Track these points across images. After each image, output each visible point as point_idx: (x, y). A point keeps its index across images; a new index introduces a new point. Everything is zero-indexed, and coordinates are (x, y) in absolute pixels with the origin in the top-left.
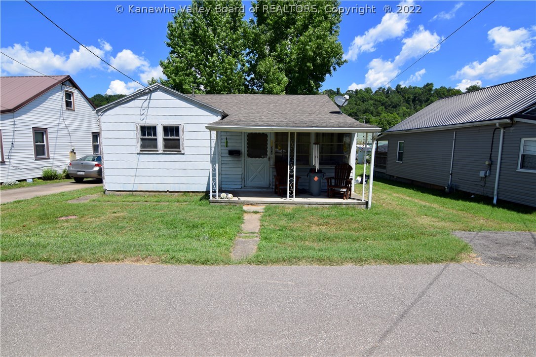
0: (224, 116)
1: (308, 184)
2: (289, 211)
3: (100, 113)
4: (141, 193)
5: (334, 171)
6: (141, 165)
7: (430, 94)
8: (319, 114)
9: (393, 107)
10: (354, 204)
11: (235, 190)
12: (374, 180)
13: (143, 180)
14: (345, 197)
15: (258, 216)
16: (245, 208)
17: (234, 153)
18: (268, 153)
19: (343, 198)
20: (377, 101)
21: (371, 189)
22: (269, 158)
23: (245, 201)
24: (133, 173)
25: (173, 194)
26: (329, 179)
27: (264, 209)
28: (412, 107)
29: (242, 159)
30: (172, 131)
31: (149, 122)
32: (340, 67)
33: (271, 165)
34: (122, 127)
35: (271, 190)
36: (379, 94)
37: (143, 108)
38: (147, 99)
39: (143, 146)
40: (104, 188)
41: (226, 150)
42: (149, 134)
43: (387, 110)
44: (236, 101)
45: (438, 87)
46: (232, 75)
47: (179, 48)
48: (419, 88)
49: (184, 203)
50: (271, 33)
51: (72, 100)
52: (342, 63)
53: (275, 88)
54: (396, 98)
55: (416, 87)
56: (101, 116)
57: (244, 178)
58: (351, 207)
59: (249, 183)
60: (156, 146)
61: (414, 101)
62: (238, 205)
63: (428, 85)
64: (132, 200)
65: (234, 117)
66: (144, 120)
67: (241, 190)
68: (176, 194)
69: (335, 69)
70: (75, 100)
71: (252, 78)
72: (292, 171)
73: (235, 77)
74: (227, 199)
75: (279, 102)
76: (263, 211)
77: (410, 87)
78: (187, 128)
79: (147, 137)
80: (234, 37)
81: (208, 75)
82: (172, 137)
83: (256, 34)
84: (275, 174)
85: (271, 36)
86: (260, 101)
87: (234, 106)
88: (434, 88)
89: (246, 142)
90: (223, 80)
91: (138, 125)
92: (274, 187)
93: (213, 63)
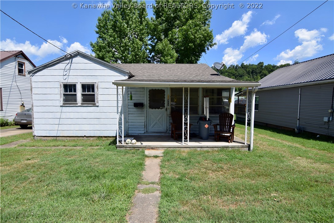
0: (131, 76)
1: (198, 130)
2: (184, 154)
3: (31, 74)
4: (63, 138)
5: (218, 118)
6: (64, 116)
7: (262, 68)
8: (203, 75)
9: (240, 77)
10: (238, 147)
11: (139, 134)
12: (255, 127)
13: (65, 127)
14: (230, 141)
15: (158, 160)
16: (147, 152)
17: (139, 105)
18: (166, 105)
19: (228, 142)
20: (230, 73)
21: (252, 134)
22: (166, 109)
23: (146, 146)
24: (57, 121)
25: (89, 138)
26: (215, 126)
27: (164, 153)
28: (252, 76)
29: (145, 110)
30: (89, 88)
31: (70, 80)
32: (211, 48)
33: (168, 114)
34: (48, 85)
35: (168, 134)
36: (231, 69)
37: (66, 70)
38: (69, 63)
39: (65, 100)
40: (34, 134)
41: (132, 103)
42: (71, 91)
43: (236, 78)
44: (141, 68)
45: (267, 65)
46: (138, 52)
47: (103, 35)
48: (255, 65)
49: (96, 147)
50: (165, 25)
51: (23, 68)
52: (213, 45)
53: (169, 60)
54: (241, 71)
55: (253, 65)
56: (32, 76)
57: (146, 125)
58: (236, 149)
59: (151, 129)
60: (76, 100)
61: (252, 73)
62: (141, 150)
63: (260, 63)
64: (53, 144)
65: (139, 77)
66: (67, 80)
67: (144, 134)
68: (92, 139)
69: (208, 49)
70: (26, 69)
71: (153, 56)
72: (186, 120)
73: (141, 53)
74: (131, 144)
75: (173, 68)
76: (162, 155)
77: (250, 65)
78: (101, 85)
79: (68, 93)
80: (141, 27)
81: (122, 52)
82: (89, 93)
83: (155, 25)
84: (171, 121)
85: (165, 26)
86: (158, 67)
87: (139, 70)
88: (264, 65)
89: (148, 96)
90: (133, 55)
91: (61, 83)
92: (170, 132)
93: (125, 43)
